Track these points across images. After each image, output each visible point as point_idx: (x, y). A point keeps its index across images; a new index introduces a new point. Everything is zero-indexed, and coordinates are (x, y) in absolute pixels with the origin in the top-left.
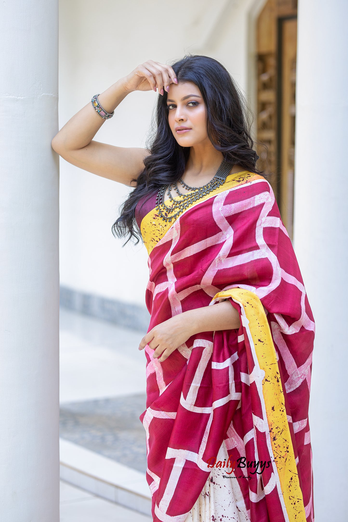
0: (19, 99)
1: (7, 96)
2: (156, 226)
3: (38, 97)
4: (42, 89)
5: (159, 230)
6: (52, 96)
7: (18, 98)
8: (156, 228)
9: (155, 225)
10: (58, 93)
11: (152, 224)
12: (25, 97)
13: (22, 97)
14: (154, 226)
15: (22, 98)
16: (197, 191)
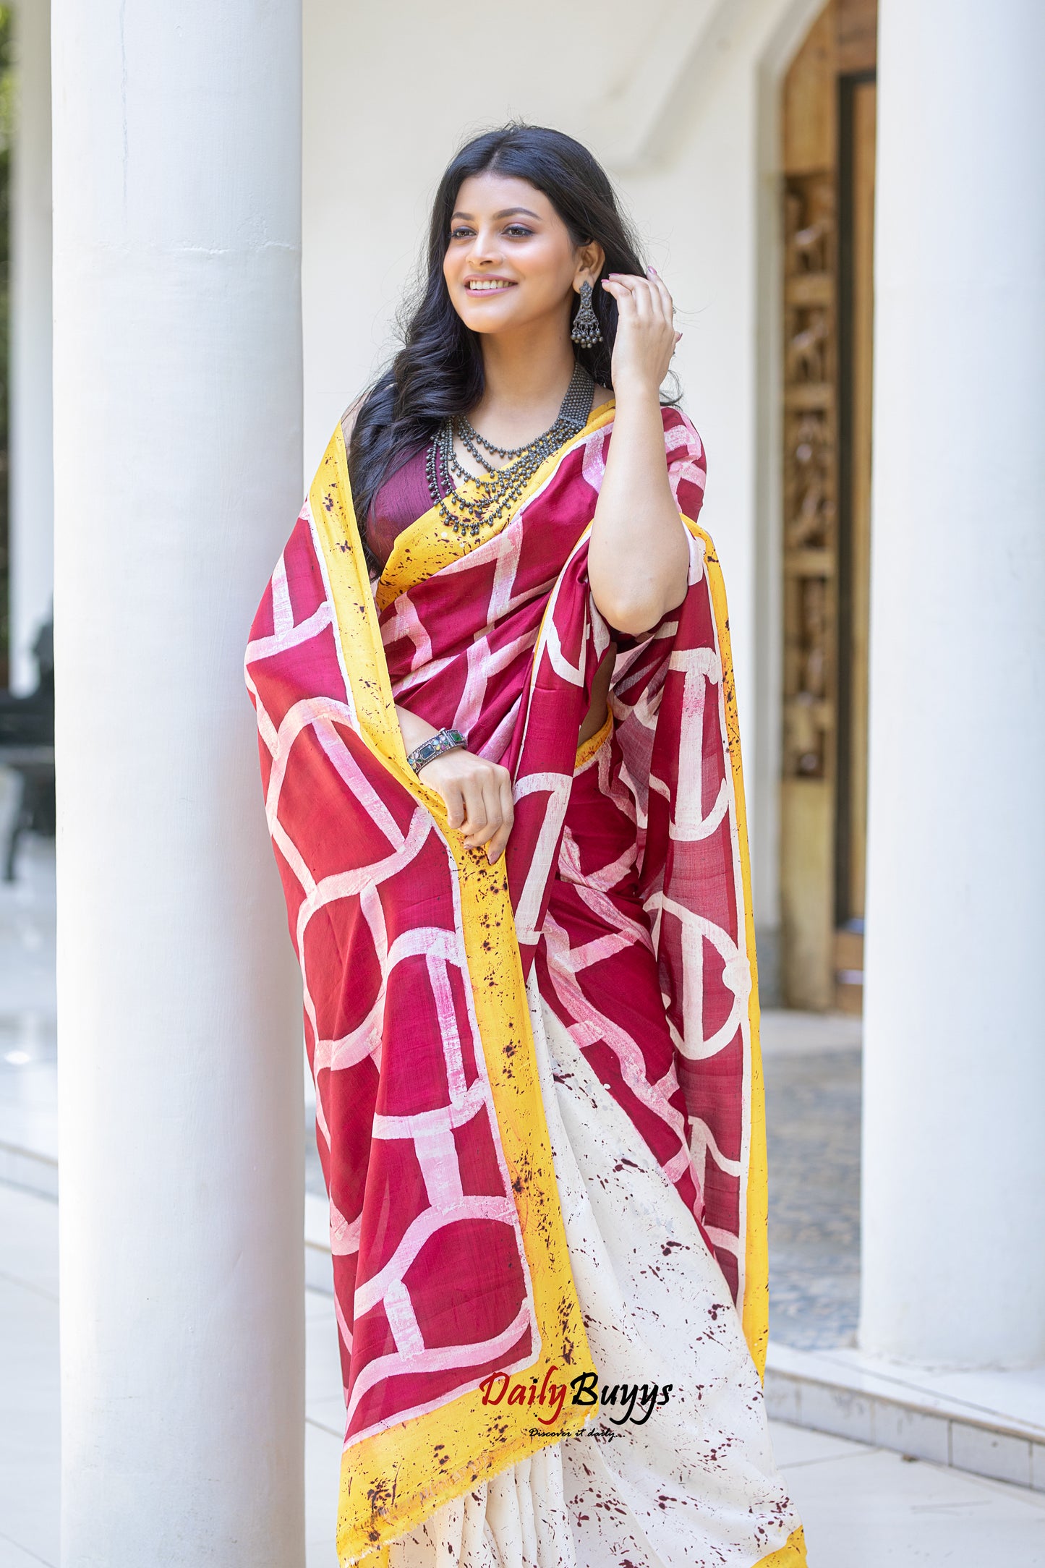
0: (213, 254)
1: (185, 247)
2: (447, 544)
3: (257, 251)
4: (265, 231)
5: (455, 554)
6: (289, 248)
7: (211, 253)
8: (449, 549)
9: (447, 541)
10: (301, 243)
11: (439, 538)
12: (226, 251)
13: (220, 250)
14: (444, 542)
15: (221, 252)
16: (525, 454)
